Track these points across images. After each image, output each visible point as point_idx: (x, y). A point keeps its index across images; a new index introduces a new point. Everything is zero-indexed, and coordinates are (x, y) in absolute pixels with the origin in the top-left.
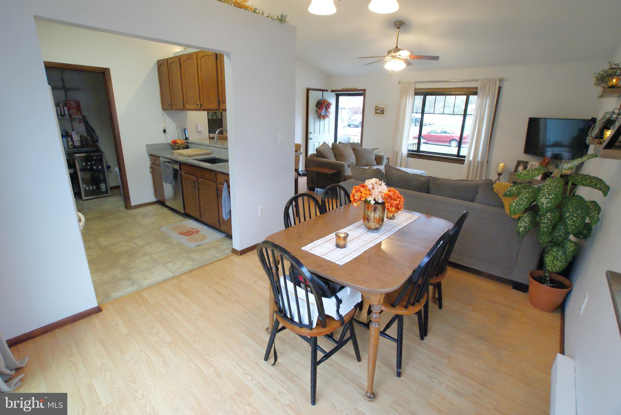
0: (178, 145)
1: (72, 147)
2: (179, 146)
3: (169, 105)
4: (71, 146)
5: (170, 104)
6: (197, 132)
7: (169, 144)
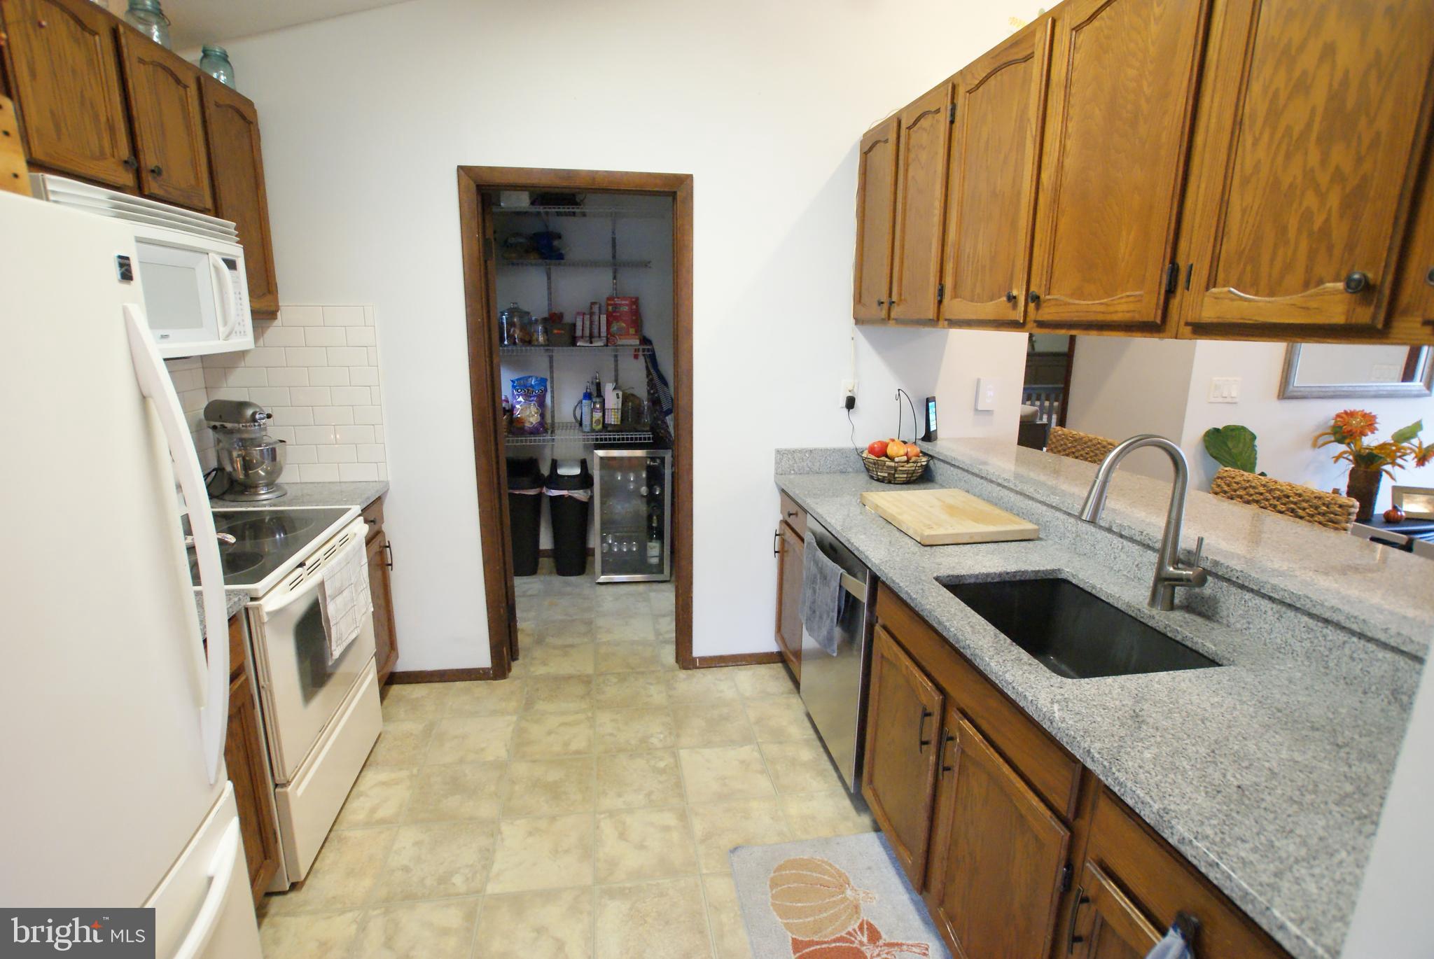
0: (889, 463)
1: (600, 427)
2: (895, 469)
3: (881, 303)
4: (598, 425)
5: (885, 298)
6: (976, 410)
7: (859, 452)
